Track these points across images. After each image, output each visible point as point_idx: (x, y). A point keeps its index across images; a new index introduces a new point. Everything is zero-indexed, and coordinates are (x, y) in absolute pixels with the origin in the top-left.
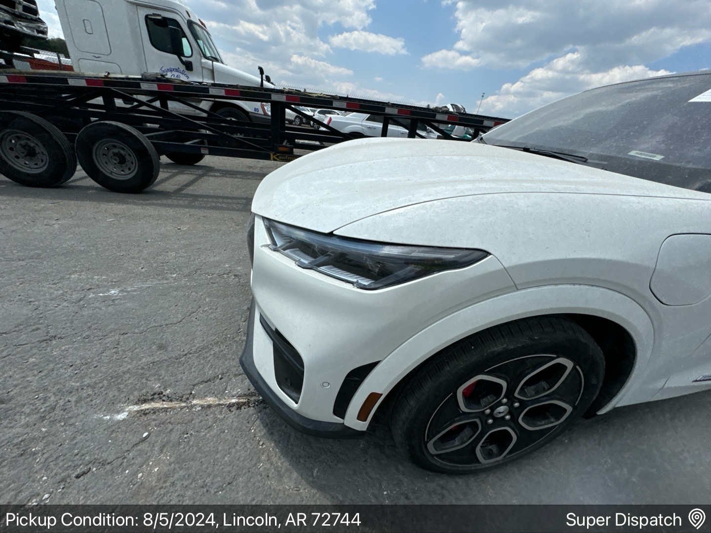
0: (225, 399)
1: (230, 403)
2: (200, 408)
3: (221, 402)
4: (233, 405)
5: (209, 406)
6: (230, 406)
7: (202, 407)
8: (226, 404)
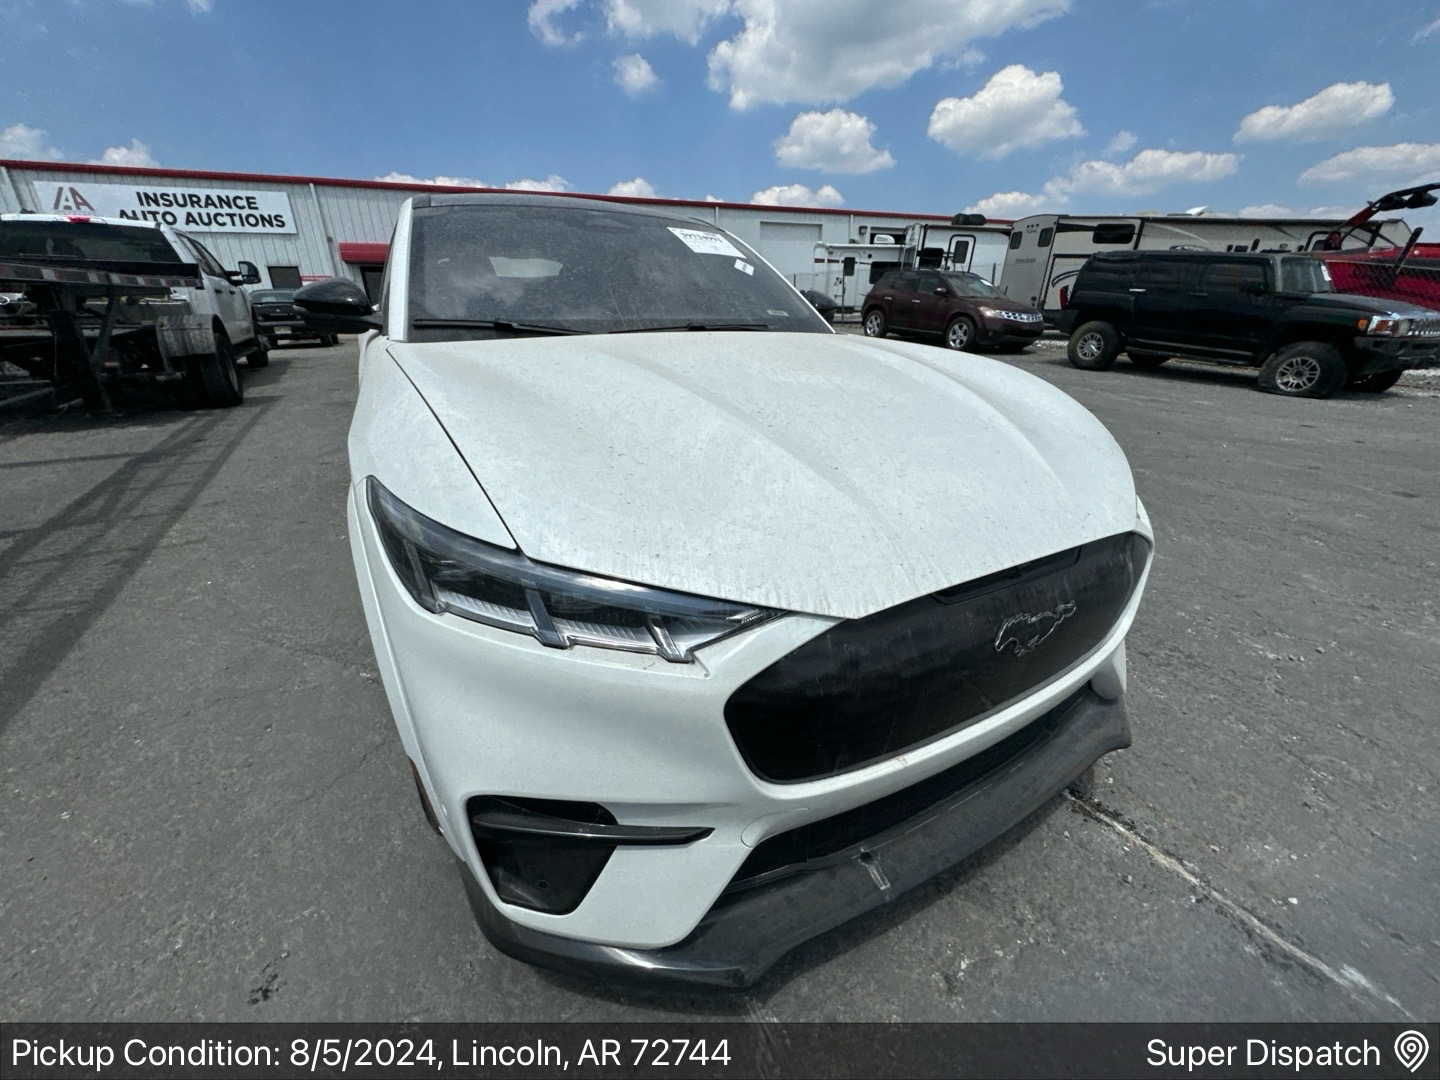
0: (1135, 843)
1: (1129, 830)
2: (1185, 862)
3: (1144, 844)
4: (1124, 824)
5: (1167, 853)
6: (1131, 826)
7: (1180, 861)
8: (1136, 833)
